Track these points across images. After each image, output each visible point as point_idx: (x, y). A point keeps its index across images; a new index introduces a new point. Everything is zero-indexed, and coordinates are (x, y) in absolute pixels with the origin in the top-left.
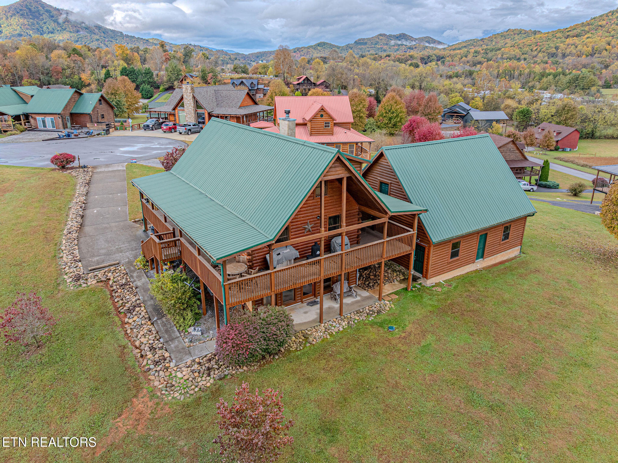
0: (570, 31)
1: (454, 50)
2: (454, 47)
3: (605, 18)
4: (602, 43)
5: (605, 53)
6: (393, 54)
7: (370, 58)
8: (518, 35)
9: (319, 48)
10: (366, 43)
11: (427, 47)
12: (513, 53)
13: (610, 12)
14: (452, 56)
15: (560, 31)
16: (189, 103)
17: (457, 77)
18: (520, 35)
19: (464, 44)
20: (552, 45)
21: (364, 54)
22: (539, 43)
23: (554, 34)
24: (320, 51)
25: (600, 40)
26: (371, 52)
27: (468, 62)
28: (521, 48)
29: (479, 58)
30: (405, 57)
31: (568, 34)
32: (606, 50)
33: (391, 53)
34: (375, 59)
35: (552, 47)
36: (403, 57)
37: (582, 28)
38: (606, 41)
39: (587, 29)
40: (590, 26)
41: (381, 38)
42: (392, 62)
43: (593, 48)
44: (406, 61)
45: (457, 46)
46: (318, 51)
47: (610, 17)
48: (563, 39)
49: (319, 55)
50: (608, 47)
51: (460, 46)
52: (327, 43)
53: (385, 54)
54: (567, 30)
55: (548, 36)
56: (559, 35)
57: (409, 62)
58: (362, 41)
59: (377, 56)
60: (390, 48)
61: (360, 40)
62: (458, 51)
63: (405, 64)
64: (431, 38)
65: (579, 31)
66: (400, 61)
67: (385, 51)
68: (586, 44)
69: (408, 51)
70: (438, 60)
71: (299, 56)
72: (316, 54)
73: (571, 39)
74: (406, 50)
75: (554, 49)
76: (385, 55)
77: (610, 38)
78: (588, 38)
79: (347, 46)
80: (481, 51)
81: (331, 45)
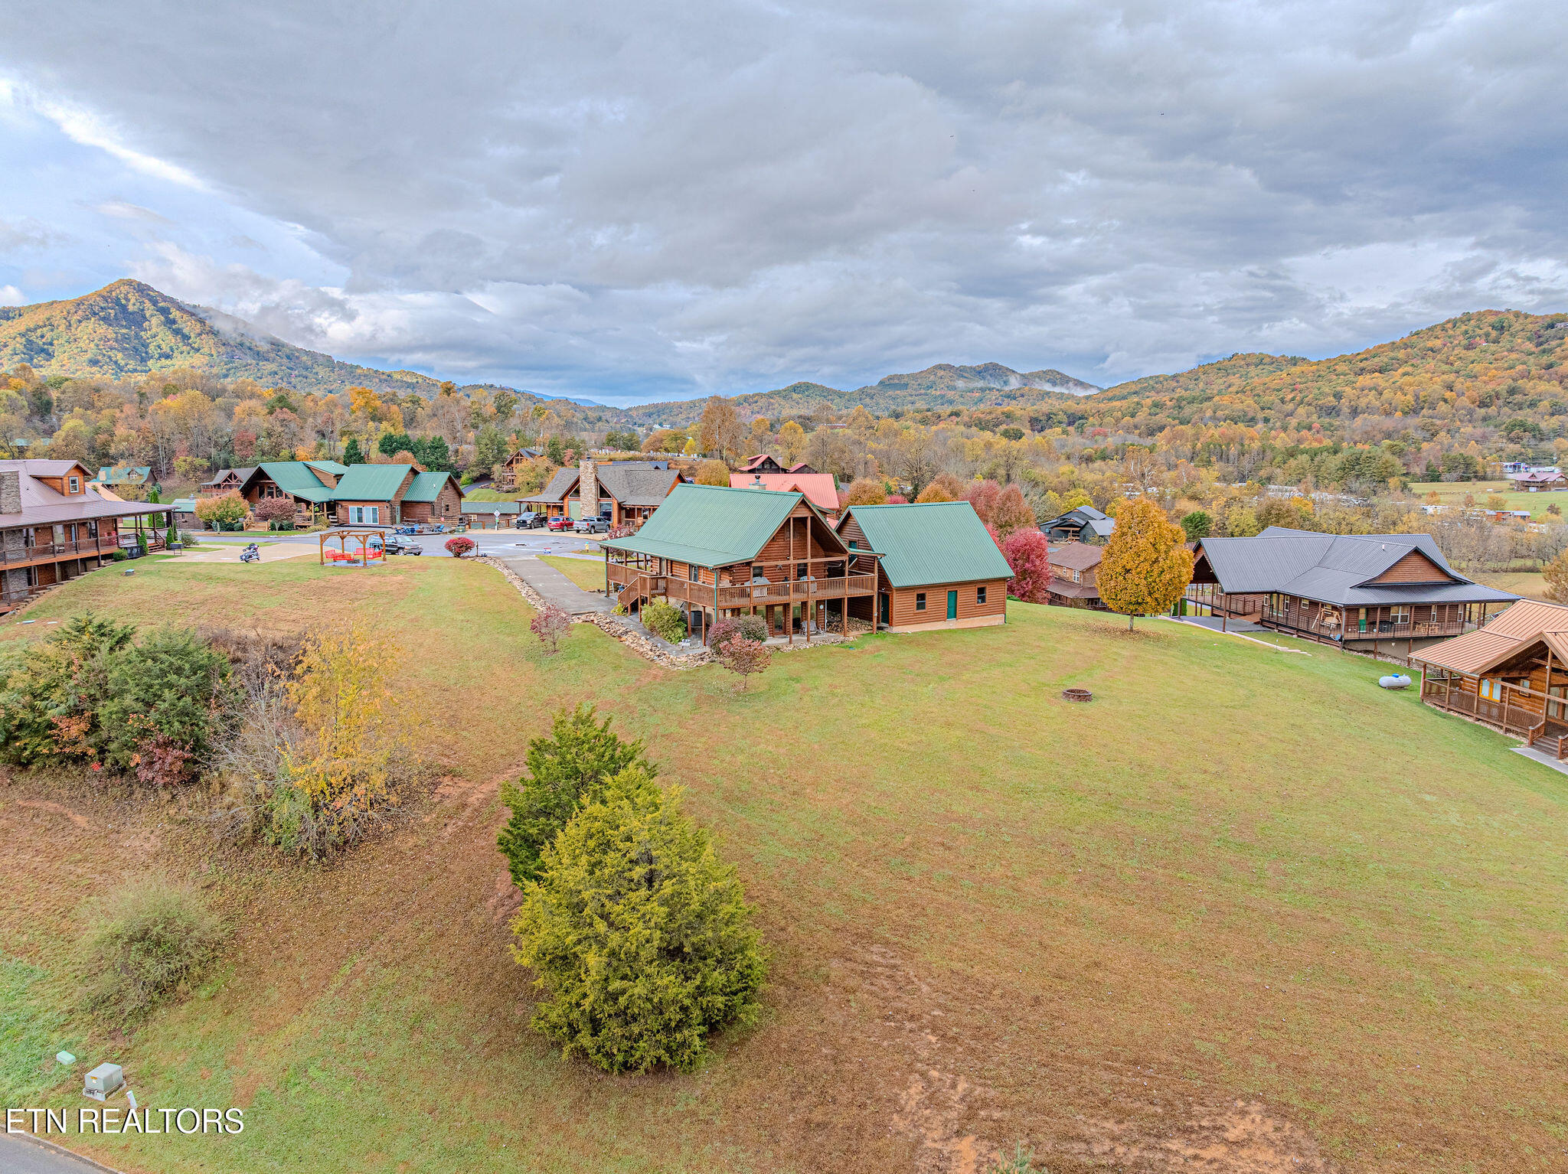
0: (1366, 359)
1: (1110, 399)
2: (1110, 394)
3: (1439, 332)
4: (1436, 387)
5: (1442, 407)
6: (968, 410)
7: (914, 420)
8: (1257, 366)
9: (795, 396)
10: (906, 386)
11: (1048, 393)
12: (1240, 406)
13: (1448, 322)
14: (1101, 414)
15: (1343, 359)
16: (588, 489)
17: (1104, 459)
18: (1261, 367)
19: (1134, 388)
20: (1327, 390)
21: (899, 409)
22: (1297, 385)
23: (1331, 365)
24: (798, 403)
25: (1431, 379)
26: (918, 405)
27: (1136, 427)
28: (1259, 395)
29: (1161, 418)
30: (994, 416)
31: (1362, 365)
32: (1445, 401)
33: (961, 407)
34: (924, 421)
35: (1328, 395)
36: (989, 417)
37: (1392, 354)
38: (1443, 381)
39: (1401, 354)
40: (1409, 350)
41: (941, 373)
42: (962, 428)
43: (1417, 397)
44: (997, 426)
45: (1117, 392)
46: (793, 403)
47: (1451, 332)
48: (1351, 377)
49: (795, 412)
50: (1448, 394)
51: (1125, 392)
52: (815, 386)
53: (949, 409)
54: (1359, 357)
55: (1318, 371)
56: (1342, 368)
57: (1003, 427)
58: (896, 381)
59: (929, 413)
60: (962, 396)
61: (891, 378)
62: (1117, 404)
63: (993, 431)
64: (1059, 373)
65: (1386, 360)
66: (982, 425)
67: (951, 402)
68: (1401, 389)
69: (1005, 403)
70: (1069, 424)
71: (749, 413)
72: (789, 410)
73: (1368, 376)
74: (999, 401)
75: (1332, 398)
76: (948, 413)
77: (1452, 377)
78: (1404, 374)
79: (862, 391)
80: (1168, 403)
81: (823, 389)
